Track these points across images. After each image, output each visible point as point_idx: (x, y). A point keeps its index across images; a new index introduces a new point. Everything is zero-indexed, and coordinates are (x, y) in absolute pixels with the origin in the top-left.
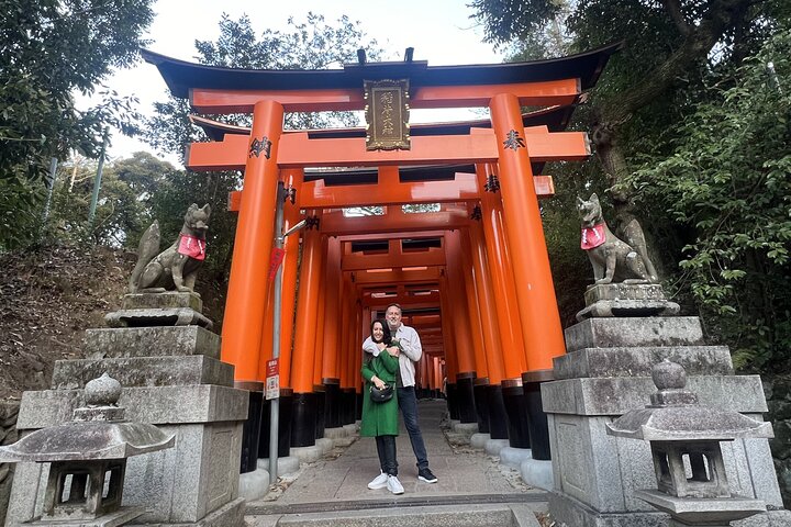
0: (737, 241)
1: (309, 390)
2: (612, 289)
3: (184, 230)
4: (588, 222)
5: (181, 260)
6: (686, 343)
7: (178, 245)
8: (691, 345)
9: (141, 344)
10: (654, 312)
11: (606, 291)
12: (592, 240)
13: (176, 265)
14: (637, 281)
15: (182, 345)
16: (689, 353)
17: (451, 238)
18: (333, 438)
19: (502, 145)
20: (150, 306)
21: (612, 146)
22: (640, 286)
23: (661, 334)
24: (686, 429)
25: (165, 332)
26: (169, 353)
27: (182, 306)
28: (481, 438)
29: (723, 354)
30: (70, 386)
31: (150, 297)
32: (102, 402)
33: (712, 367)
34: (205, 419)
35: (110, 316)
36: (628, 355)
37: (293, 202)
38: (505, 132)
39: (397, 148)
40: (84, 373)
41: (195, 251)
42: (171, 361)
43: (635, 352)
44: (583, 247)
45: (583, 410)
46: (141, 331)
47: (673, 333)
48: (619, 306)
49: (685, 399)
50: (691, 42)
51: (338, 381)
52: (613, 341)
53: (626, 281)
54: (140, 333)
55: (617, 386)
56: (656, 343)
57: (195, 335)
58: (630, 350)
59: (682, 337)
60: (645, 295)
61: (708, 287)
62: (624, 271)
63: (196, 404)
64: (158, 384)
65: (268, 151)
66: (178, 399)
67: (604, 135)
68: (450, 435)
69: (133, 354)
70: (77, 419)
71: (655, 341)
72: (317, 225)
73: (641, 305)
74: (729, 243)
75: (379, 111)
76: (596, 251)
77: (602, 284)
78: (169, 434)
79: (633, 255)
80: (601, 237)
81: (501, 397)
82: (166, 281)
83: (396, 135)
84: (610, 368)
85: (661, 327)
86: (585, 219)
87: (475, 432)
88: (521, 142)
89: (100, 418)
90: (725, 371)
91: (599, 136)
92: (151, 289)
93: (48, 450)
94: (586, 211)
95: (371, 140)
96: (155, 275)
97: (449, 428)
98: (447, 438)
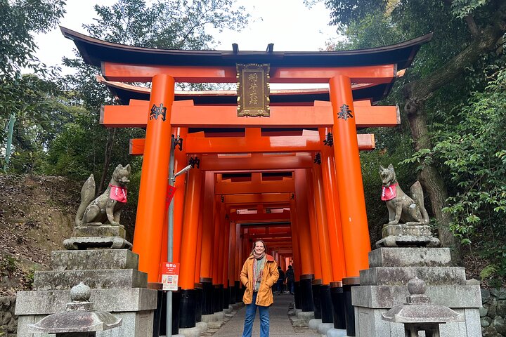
0: (481, 197)
1: (191, 287)
2: (398, 228)
3: (112, 182)
4: (385, 184)
5: (112, 204)
6: (440, 265)
7: (109, 193)
8: (443, 266)
9: (90, 261)
10: (423, 244)
11: (394, 229)
12: (388, 195)
13: (109, 207)
14: (414, 223)
15: (117, 262)
16: (439, 271)
17: (300, 174)
18: (207, 322)
19: (336, 115)
20: (93, 235)
21: (418, 115)
22: (416, 227)
23: (425, 258)
24: (419, 317)
25: (106, 253)
26: (109, 267)
27: (114, 235)
28: (316, 323)
29: (461, 272)
30: (46, 288)
31: (92, 229)
32: (82, 299)
33: (453, 280)
34: (137, 309)
35: (66, 241)
36: (402, 272)
37: (181, 149)
38: (339, 105)
39: (260, 115)
40: (55, 280)
41: (121, 197)
42: (111, 272)
43: (406, 269)
44: (383, 199)
45: (371, 305)
46: (89, 252)
47: (433, 258)
48: (401, 240)
49: (423, 300)
50: (478, 41)
51: (211, 280)
52: (395, 262)
53: (407, 223)
54: (89, 254)
55: (392, 291)
56: (421, 264)
57: (125, 255)
58: (403, 269)
59: (438, 260)
60: (419, 232)
61: (458, 226)
62: (406, 217)
63: (131, 300)
64: (104, 287)
65: (164, 115)
66: (119, 297)
67: (412, 108)
68: (294, 319)
69: (85, 267)
70: (68, 309)
71: (421, 262)
72: (198, 164)
73: (415, 239)
74: (477, 198)
75: (248, 87)
76: (390, 202)
77: (392, 225)
78: (118, 318)
79: (413, 206)
80: (394, 193)
81: (330, 293)
82: (102, 218)
83: (259, 105)
84: (390, 279)
85: (426, 254)
86: (384, 182)
87: (312, 318)
88: (350, 114)
89: (82, 308)
90: (461, 282)
91: (408, 107)
92: (92, 223)
93: (58, 326)
94: (385, 176)
95: (241, 109)
96: (95, 214)
97: (294, 315)
98: (292, 322)
